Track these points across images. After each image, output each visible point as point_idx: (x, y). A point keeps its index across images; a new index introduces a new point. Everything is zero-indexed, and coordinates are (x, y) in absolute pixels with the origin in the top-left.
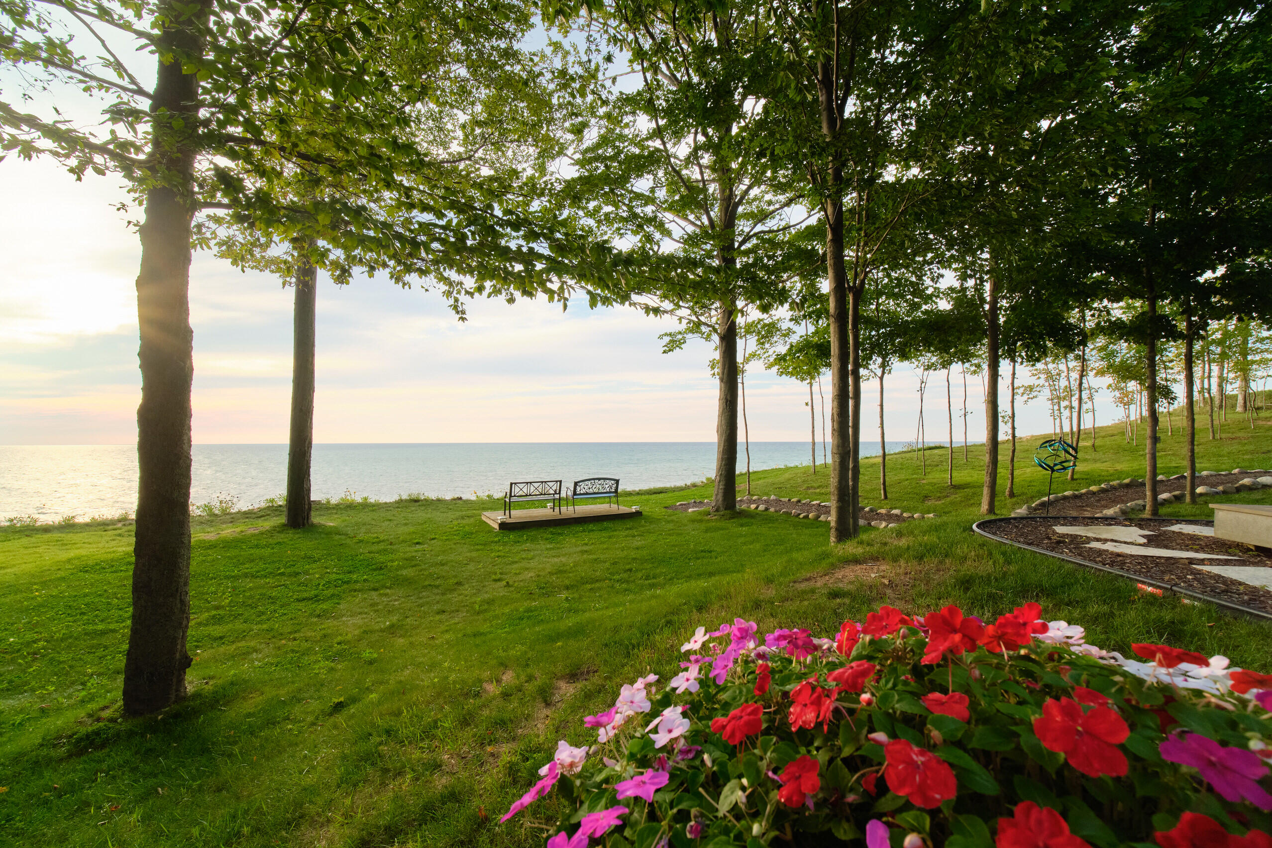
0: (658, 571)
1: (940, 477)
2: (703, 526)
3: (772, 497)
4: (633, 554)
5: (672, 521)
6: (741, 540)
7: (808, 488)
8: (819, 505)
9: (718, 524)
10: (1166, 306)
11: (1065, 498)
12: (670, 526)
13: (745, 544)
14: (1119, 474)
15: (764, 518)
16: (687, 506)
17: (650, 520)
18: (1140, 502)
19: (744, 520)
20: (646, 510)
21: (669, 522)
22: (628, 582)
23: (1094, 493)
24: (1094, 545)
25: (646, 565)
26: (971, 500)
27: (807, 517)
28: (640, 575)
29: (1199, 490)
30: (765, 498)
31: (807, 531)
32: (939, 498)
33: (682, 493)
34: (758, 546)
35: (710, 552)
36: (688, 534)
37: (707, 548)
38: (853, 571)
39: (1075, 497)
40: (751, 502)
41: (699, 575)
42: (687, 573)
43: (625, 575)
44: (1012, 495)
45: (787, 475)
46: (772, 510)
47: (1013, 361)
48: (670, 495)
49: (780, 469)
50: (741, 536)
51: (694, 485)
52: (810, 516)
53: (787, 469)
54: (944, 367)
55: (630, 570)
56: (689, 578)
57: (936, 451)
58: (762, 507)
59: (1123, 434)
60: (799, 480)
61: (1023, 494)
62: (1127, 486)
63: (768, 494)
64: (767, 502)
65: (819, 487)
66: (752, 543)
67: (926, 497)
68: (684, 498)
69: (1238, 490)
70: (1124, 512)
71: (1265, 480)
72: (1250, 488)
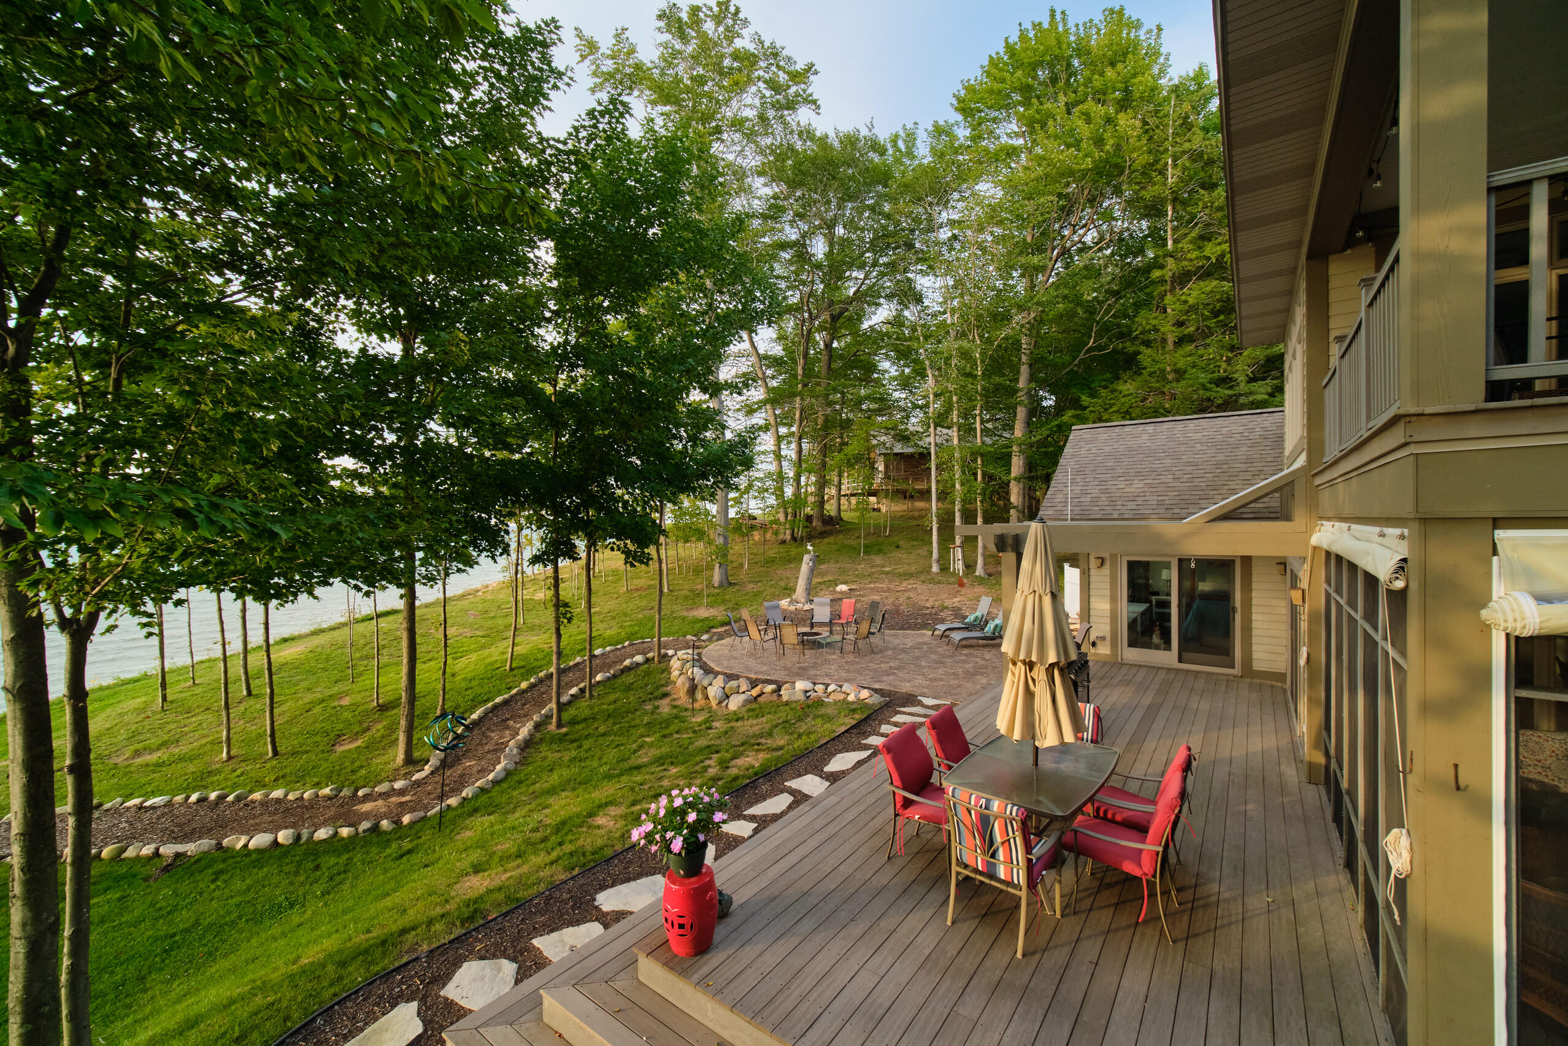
11: (496, 708)
29: (597, 678)
39: (506, 704)
69: (622, 671)
70: (538, 726)
71: (639, 658)
72: (628, 669)
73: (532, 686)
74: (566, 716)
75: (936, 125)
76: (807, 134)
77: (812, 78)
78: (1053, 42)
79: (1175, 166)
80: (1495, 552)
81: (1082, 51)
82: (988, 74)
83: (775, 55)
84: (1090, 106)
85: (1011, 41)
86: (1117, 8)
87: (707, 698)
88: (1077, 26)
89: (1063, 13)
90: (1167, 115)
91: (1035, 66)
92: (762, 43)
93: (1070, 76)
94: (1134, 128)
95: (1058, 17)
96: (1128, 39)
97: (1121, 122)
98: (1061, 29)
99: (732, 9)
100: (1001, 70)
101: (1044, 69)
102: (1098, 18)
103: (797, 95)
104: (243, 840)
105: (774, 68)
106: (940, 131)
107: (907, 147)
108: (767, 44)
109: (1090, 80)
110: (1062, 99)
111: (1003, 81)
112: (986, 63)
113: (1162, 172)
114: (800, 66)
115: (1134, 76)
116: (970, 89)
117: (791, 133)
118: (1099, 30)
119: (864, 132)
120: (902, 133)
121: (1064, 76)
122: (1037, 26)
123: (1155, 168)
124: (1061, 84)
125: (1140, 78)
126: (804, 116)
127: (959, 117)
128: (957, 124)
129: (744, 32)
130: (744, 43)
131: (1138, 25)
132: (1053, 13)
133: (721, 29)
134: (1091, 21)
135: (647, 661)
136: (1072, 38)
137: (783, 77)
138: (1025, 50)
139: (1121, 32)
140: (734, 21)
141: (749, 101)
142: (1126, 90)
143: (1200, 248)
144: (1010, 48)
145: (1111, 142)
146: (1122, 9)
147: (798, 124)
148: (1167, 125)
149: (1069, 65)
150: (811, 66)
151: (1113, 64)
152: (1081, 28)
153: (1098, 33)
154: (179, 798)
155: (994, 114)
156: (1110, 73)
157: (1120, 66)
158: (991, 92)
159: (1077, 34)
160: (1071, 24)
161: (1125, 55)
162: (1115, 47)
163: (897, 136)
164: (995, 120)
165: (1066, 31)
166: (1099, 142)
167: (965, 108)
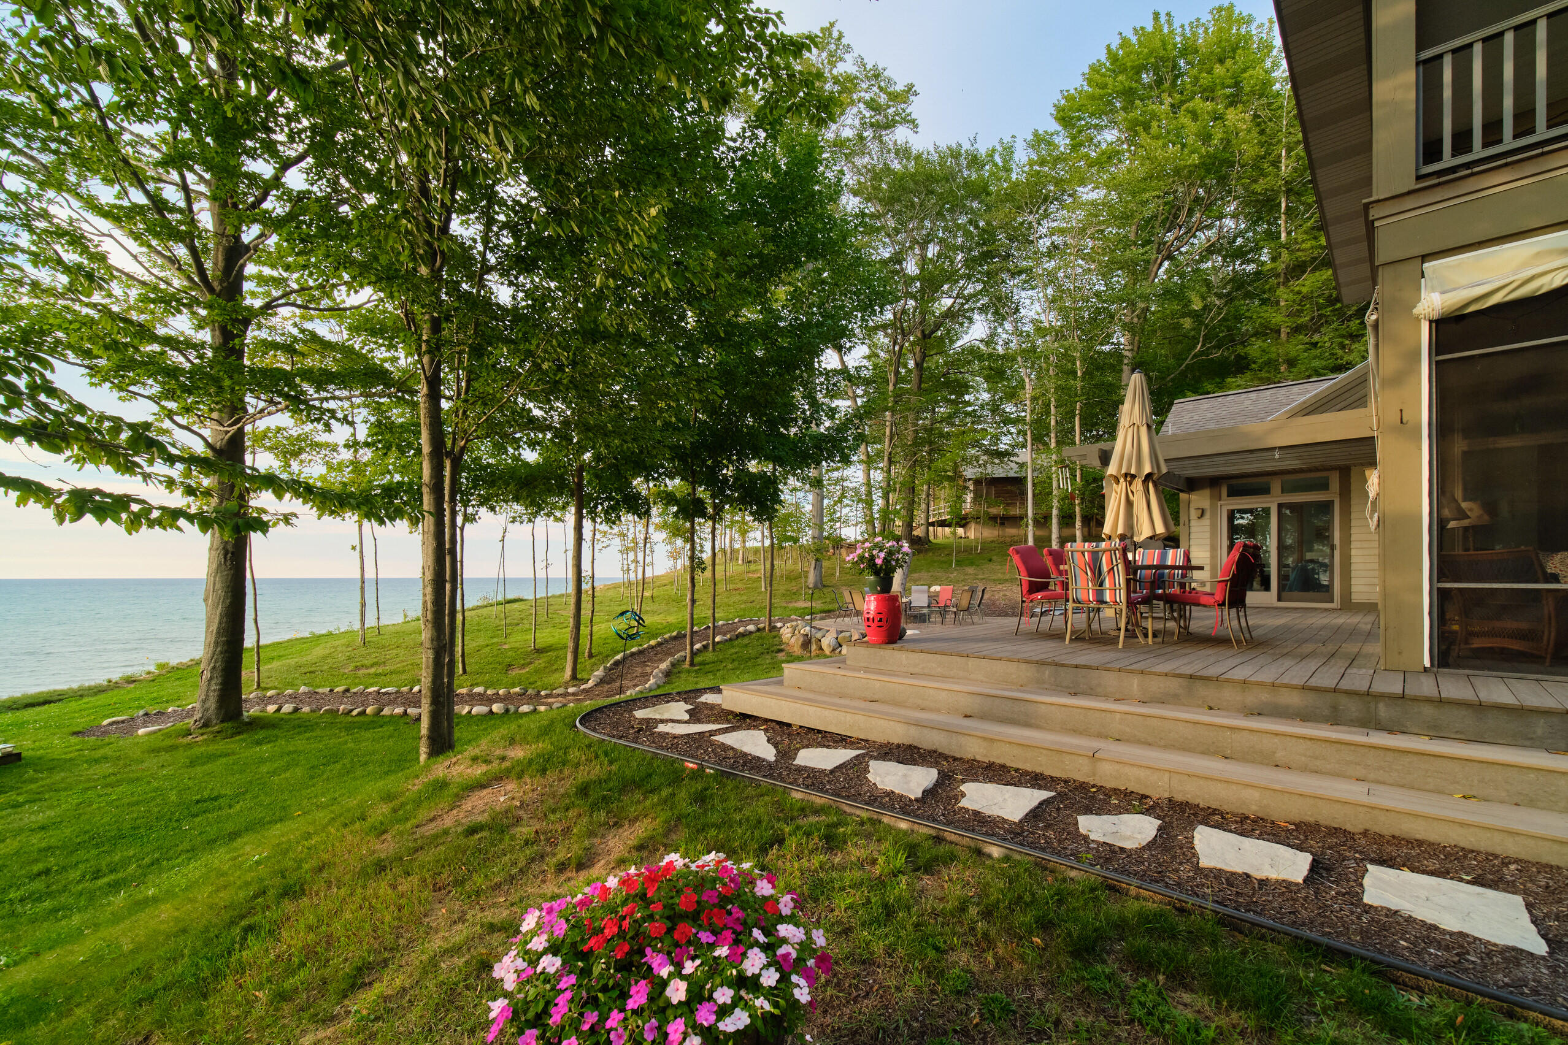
0: (117, 858)
1: (522, 639)
2: (181, 757)
3: (302, 689)
4: (37, 841)
5: (105, 758)
6: (264, 769)
7: (357, 668)
8: (378, 692)
9: (212, 748)
10: (701, 492)
11: (633, 654)
12: (106, 768)
13: (274, 773)
14: (669, 627)
15: (296, 725)
16: (130, 726)
17: (51, 766)
18: (682, 654)
19: (261, 734)
20: (26, 745)
21: (97, 761)
22: (50, 895)
23: (653, 647)
24: (662, 728)
25: (82, 854)
26: (554, 667)
27: (363, 713)
28: (74, 875)
29: (717, 639)
30: (289, 691)
31: (368, 734)
32: (523, 666)
33: (102, 699)
34: (298, 772)
35: (216, 799)
36: (154, 777)
37: (206, 794)
38: (481, 798)
39: (640, 652)
40: (264, 701)
41: (212, 842)
42: (186, 845)
43: (38, 885)
44: (591, 656)
45: (319, 652)
46: (306, 709)
47: (594, 520)
48: (74, 705)
49: (302, 640)
50: (262, 761)
51: (131, 681)
52: (369, 710)
53: (317, 639)
54: (530, 521)
55: (47, 872)
56: (193, 852)
57: (515, 606)
58: (287, 708)
59: (672, 583)
60: (341, 657)
61: (600, 653)
62: (675, 638)
63: (291, 685)
64: (293, 698)
65: (372, 666)
66: (287, 768)
67: (510, 666)
68: (115, 709)
69: (737, 637)
70: (673, 665)
71: (751, 628)
72: (743, 635)
73: (659, 644)
74: (697, 659)
75: (1036, 134)
76: (903, 152)
77: (912, 98)
78: (1157, 43)
79: (1288, 156)
80: (1423, 276)
81: (1188, 50)
82: (1090, 81)
83: (877, 76)
84: (1197, 103)
85: (1114, 47)
86: (1226, 5)
87: (821, 648)
88: (1182, 26)
89: (1168, 14)
90: (1281, 107)
91: (1138, 70)
92: (864, 66)
93: (1177, 77)
94: (1244, 120)
95: (1163, 19)
96: (1238, 34)
97: (1229, 117)
98: (1166, 30)
99: (835, 34)
100: (1104, 75)
101: (1147, 71)
102: (1206, 17)
103: (897, 114)
104: (467, 709)
105: (875, 89)
106: (1039, 140)
107: (1004, 161)
108: (869, 67)
109: (1197, 79)
110: (1168, 100)
111: (1104, 86)
112: (1087, 71)
113: (1276, 163)
114: (900, 87)
115: (1245, 70)
116: (1069, 98)
117: (889, 152)
118: (1207, 29)
119: (966, 146)
120: (999, 148)
121: (1169, 77)
122: (1140, 31)
123: (1267, 159)
124: (1166, 85)
125: (1250, 72)
126: (901, 134)
127: (1059, 128)
128: (1057, 133)
129: (847, 56)
130: (846, 67)
131: (1249, 21)
132: (1156, 16)
133: (824, 55)
134: (1198, 20)
135: (759, 630)
136: (1178, 39)
137: (883, 99)
138: (1128, 54)
139: (1231, 28)
140: (837, 46)
141: (849, 121)
142: (1237, 84)
143: (1315, 238)
144: (1112, 56)
145: (1220, 136)
146: (1232, 6)
147: (895, 143)
148: (1281, 117)
149: (1175, 66)
150: (910, 87)
151: (1221, 61)
152: (1187, 29)
153: (1206, 31)
154: (405, 689)
155: (1095, 121)
156: (1219, 70)
157: (1229, 62)
158: (1092, 97)
159: (1183, 34)
160: (1176, 24)
161: (1234, 51)
162: (1224, 44)
163: (994, 151)
164: (1096, 127)
165: (1171, 32)
166: (1207, 138)
167: (1065, 118)
